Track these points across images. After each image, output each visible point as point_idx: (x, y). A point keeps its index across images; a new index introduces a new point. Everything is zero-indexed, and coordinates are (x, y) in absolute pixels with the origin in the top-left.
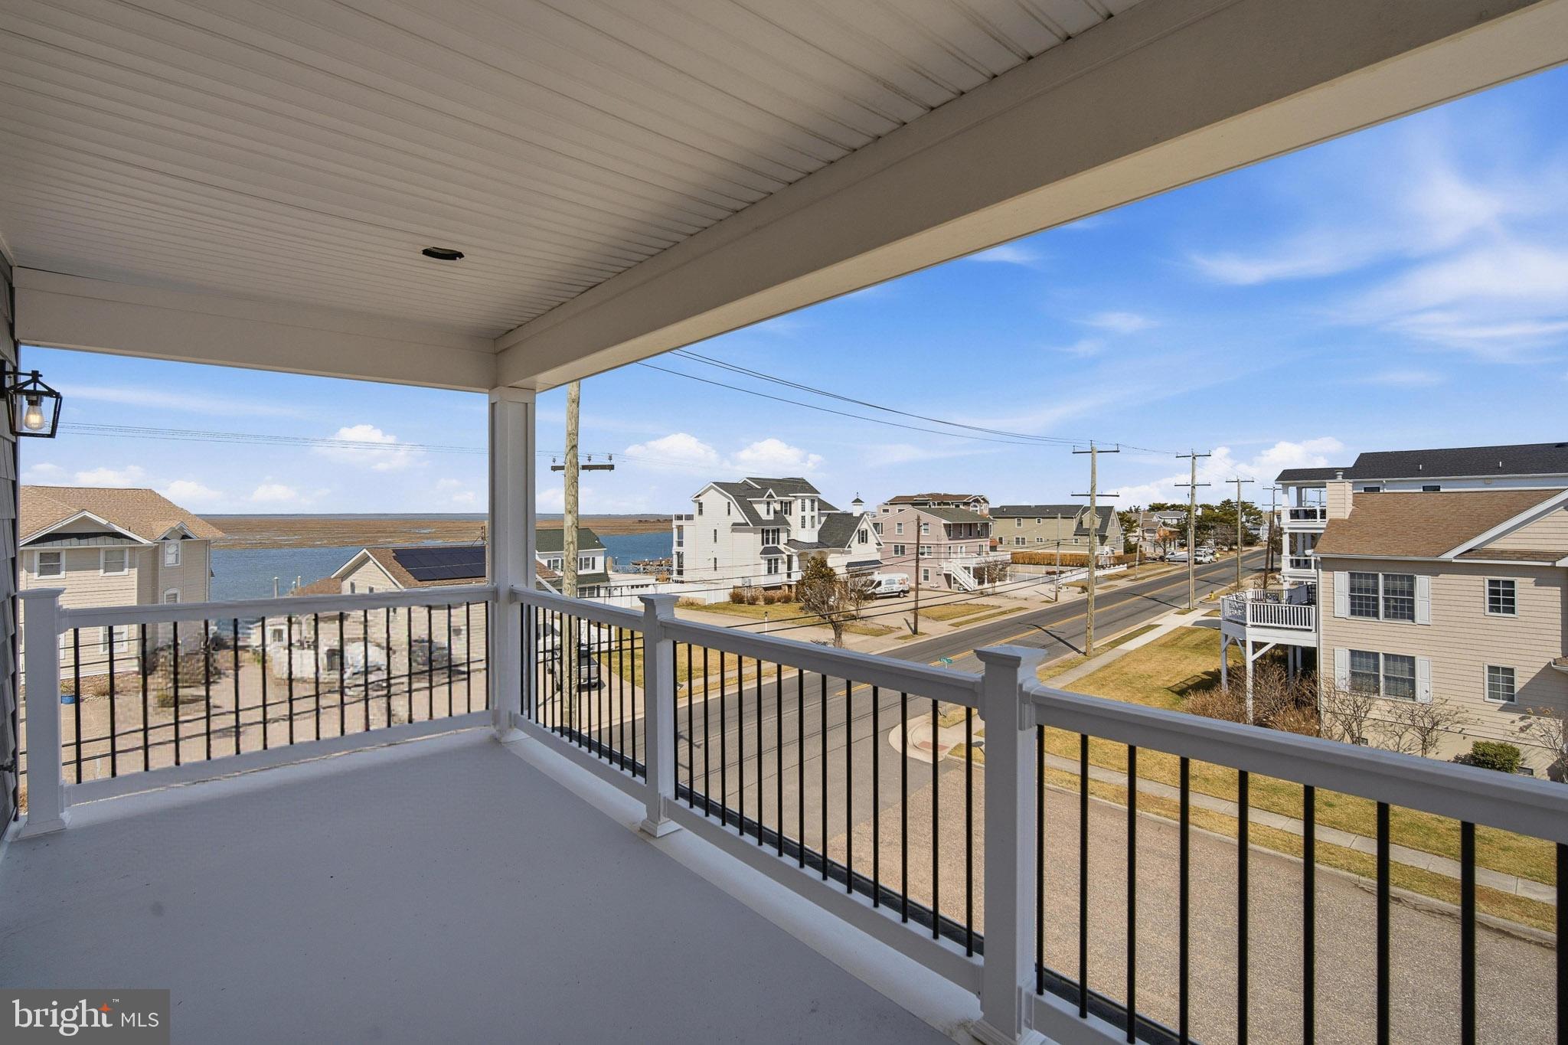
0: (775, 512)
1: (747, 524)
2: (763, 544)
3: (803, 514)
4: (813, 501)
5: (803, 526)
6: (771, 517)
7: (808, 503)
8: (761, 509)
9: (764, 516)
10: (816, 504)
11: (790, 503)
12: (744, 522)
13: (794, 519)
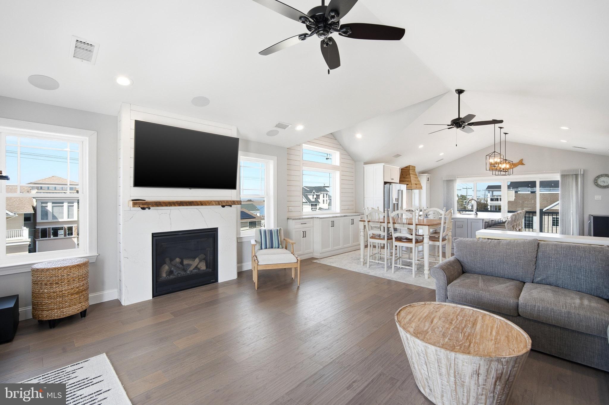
0: (315, 199)
1: (307, 202)
2: (312, 209)
3: (324, 199)
4: (327, 195)
5: (324, 203)
6: (314, 200)
7: (325, 195)
8: (311, 197)
9: (312, 200)
10: (328, 195)
11: (319, 195)
12: (306, 202)
13: (321, 200)
